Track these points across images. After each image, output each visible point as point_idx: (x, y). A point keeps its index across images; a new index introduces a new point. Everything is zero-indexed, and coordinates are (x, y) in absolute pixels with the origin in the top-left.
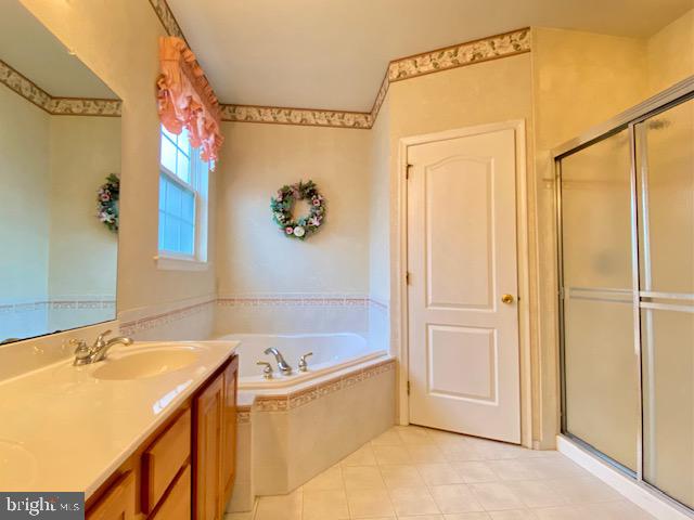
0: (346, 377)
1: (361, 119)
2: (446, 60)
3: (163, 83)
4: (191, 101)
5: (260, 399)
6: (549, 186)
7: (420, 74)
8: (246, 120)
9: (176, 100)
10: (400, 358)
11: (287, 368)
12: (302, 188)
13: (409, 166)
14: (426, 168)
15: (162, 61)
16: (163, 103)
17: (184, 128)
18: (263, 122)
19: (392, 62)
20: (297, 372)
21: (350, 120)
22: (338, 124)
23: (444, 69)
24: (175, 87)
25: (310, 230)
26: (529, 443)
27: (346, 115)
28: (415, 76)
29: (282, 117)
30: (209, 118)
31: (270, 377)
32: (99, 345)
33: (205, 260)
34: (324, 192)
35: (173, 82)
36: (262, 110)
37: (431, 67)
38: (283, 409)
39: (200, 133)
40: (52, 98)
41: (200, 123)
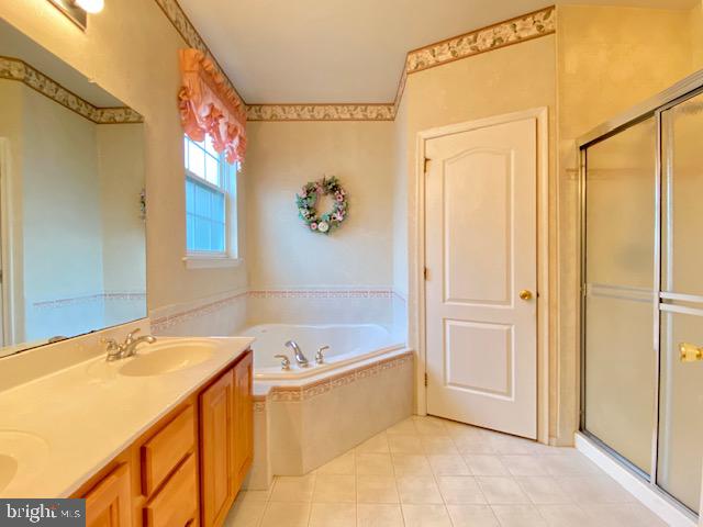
0: (360, 370)
1: (384, 110)
2: (465, 48)
3: (185, 94)
4: (212, 108)
5: (276, 390)
6: (573, 177)
7: (439, 64)
8: (271, 119)
9: (197, 109)
10: (417, 350)
11: (304, 361)
12: (326, 184)
13: (426, 160)
14: (444, 162)
15: (182, 72)
16: (186, 113)
17: (207, 135)
18: (287, 120)
19: (410, 53)
20: (314, 365)
21: (372, 112)
22: (361, 117)
23: (463, 57)
24: (195, 97)
25: (333, 225)
26: (545, 438)
27: (369, 107)
28: (434, 66)
29: (306, 114)
30: (232, 122)
31: (288, 369)
32: (129, 342)
33: (236, 257)
34: (346, 186)
35: (194, 93)
36: (287, 108)
37: (449, 55)
38: (298, 399)
39: (223, 138)
40: (97, 108)
41: (223, 128)
